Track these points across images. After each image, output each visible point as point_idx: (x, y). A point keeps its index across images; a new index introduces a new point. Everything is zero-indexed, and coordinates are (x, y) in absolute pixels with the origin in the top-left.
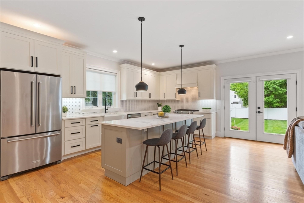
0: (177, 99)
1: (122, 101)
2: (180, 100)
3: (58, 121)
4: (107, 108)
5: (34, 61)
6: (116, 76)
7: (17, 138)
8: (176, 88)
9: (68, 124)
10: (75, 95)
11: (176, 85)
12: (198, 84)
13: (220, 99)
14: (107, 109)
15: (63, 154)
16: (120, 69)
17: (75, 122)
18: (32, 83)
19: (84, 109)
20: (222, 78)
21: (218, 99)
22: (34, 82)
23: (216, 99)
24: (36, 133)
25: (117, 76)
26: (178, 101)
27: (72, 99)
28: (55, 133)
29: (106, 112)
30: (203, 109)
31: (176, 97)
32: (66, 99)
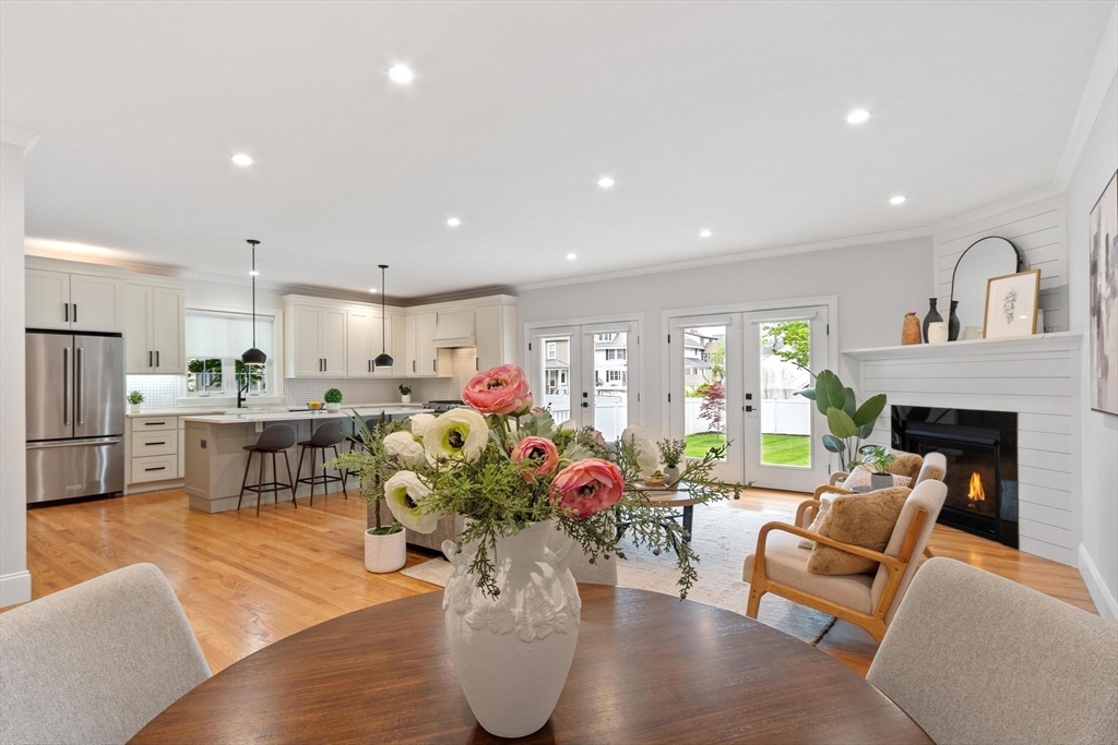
0: (440, 376)
1: (288, 381)
2: (452, 376)
3: (119, 417)
4: (242, 397)
5: (70, 311)
6: (272, 322)
7: (40, 444)
8: (438, 348)
9: (138, 425)
10: (157, 370)
12: (476, 339)
14: (244, 400)
15: (127, 481)
16: (283, 306)
17: (155, 422)
18: (66, 351)
19: (185, 398)
20: (526, 325)
22: (69, 349)
24: (74, 438)
25: (275, 323)
26: (445, 380)
27: (151, 376)
28: (115, 440)
29: (239, 406)
31: (437, 368)
32: (133, 376)
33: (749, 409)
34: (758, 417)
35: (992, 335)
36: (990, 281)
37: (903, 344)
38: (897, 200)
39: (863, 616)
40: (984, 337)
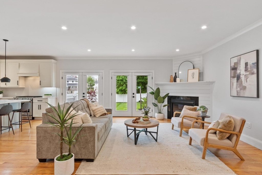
0: (20, 87)
2: (25, 87)
8: (19, 77)
11: (18, 73)
12: (39, 74)
13: (59, 87)
20: (61, 71)
21: (58, 87)
23: (56, 87)
26: (23, 88)
30: (45, 95)
31: (19, 84)
33: (134, 97)
34: (136, 99)
35: (190, 81)
36: (188, 70)
37: (170, 82)
38: (178, 50)
39: (232, 148)
40: (188, 81)
